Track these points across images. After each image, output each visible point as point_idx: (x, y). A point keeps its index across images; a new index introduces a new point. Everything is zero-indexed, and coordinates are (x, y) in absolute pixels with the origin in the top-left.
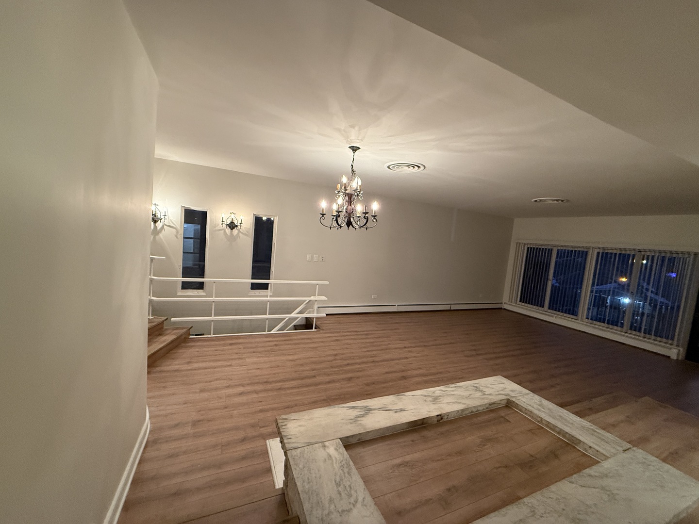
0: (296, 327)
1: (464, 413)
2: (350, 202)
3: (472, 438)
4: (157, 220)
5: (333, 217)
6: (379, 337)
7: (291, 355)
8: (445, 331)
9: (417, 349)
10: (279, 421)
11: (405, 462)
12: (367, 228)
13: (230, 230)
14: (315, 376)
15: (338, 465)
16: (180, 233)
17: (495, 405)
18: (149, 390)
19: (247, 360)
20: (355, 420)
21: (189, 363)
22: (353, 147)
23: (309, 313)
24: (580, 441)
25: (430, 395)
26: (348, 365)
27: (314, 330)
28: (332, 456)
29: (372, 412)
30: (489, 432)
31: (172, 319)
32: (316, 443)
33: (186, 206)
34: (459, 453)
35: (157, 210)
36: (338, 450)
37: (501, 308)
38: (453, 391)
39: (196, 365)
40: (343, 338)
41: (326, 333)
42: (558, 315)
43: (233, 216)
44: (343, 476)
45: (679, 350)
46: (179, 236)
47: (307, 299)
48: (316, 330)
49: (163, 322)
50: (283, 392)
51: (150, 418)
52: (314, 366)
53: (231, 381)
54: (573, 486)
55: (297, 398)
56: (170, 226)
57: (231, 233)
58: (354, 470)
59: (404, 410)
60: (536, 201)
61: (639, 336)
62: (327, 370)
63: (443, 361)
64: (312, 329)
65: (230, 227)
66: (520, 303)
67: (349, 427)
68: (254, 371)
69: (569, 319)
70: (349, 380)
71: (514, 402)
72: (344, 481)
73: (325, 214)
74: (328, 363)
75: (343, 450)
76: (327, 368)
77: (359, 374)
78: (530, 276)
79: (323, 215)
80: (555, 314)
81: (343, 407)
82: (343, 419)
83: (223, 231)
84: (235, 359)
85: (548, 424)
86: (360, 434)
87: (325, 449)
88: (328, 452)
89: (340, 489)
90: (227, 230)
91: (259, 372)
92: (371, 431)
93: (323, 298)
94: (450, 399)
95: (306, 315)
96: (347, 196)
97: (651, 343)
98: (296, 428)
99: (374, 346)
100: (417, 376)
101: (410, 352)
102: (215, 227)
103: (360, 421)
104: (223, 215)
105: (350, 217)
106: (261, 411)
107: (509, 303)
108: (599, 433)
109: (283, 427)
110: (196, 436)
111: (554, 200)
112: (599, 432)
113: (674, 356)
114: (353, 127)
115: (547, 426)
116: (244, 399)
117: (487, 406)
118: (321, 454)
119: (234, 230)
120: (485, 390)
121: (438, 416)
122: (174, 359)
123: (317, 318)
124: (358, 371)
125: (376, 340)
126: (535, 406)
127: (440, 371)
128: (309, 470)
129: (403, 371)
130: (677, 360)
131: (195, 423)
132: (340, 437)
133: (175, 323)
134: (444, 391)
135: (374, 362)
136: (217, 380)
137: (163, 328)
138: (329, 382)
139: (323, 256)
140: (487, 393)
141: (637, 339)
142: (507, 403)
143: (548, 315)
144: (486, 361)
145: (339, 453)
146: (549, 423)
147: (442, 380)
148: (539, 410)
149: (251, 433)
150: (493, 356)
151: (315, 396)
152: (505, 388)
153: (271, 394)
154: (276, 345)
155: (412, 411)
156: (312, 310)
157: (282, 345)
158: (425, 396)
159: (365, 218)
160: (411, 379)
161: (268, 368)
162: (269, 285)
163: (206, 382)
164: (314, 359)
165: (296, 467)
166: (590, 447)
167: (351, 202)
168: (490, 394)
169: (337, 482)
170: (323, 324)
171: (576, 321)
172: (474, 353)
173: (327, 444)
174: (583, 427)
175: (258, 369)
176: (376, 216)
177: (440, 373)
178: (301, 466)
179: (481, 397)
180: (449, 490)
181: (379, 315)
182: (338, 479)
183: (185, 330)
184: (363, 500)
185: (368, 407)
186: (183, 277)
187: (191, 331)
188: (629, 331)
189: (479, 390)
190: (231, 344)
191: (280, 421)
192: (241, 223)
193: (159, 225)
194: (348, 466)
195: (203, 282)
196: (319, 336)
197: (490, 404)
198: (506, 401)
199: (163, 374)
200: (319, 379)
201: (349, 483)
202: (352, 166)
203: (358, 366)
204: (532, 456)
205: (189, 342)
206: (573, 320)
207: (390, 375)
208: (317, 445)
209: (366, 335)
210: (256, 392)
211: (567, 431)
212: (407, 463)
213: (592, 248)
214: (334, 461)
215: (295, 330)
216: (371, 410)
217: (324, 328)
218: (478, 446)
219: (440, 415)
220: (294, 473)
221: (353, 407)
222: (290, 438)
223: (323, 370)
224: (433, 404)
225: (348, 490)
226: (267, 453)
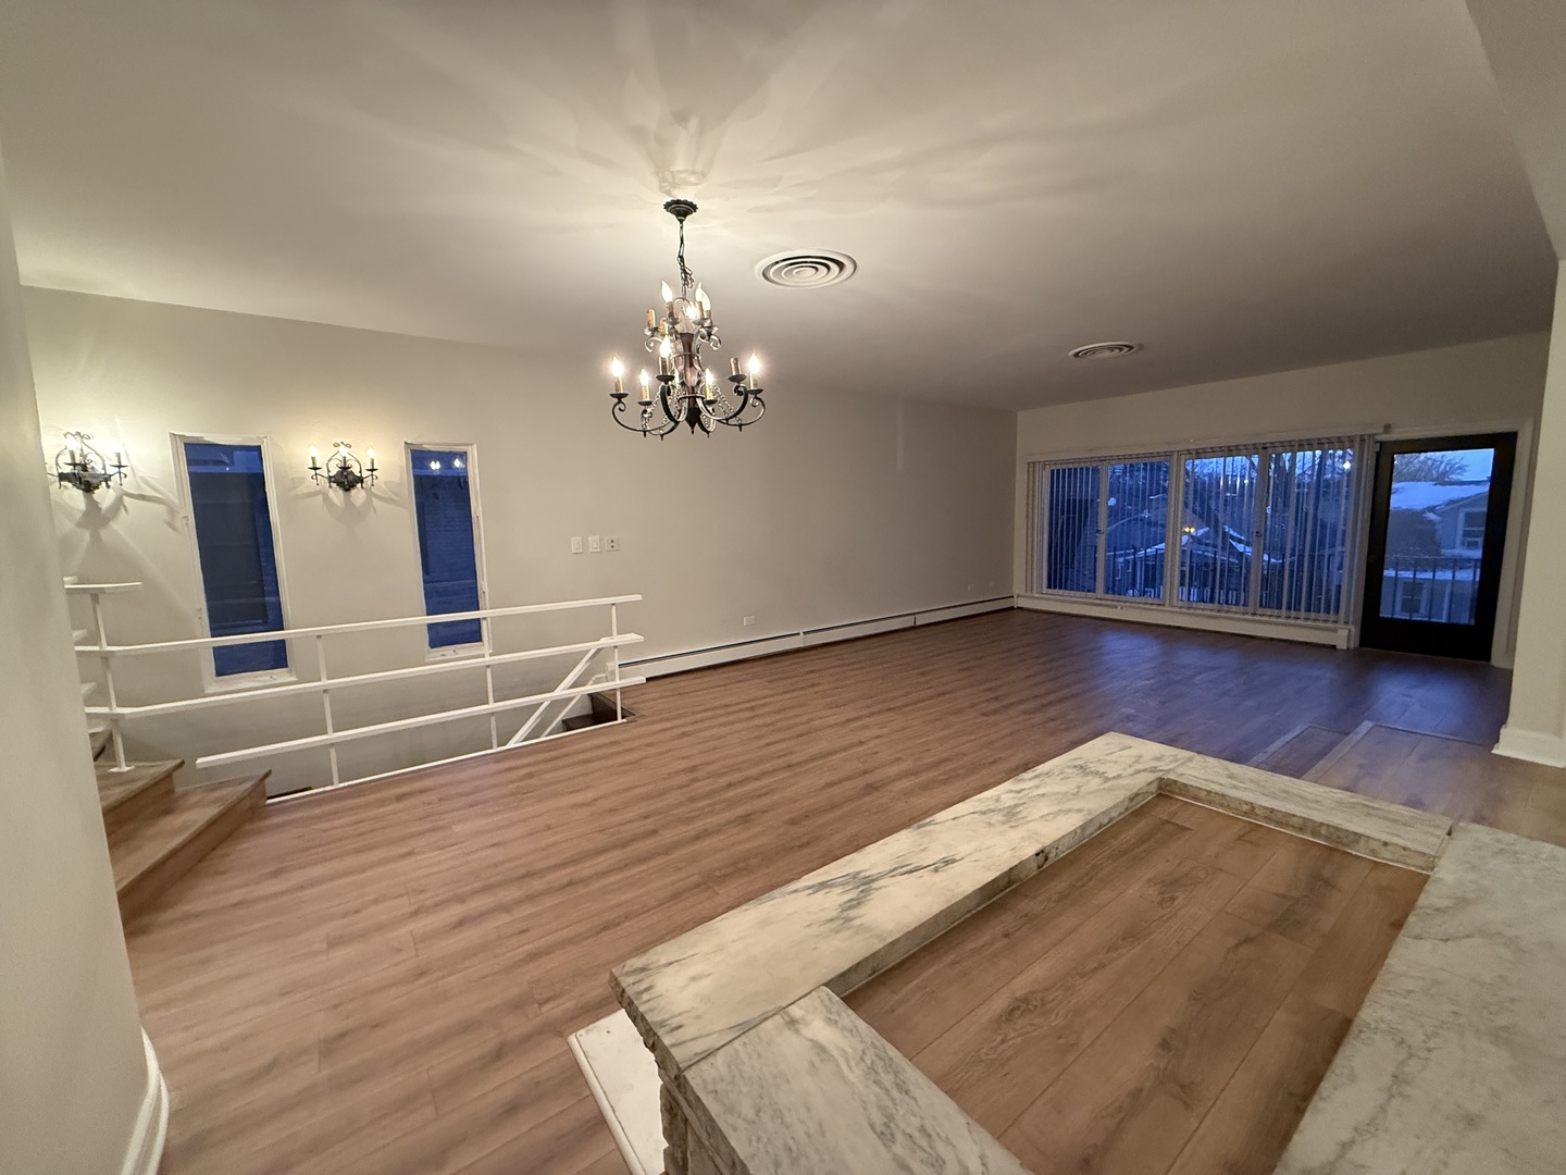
0: (568, 725)
1: (1088, 832)
2: (689, 356)
3: (1135, 891)
4: (94, 481)
5: (643, 408)
6: (784, 710)
7: (578, 791)
8: (920, 671)
9: (881, 718)
10: (625, 982)
11: (1017, 999)
12: (740, 426)
13: (341, 492)
14: (654, 832)
15: (857, 1071)
16: (182, 514)
17: (1140, 798)
18: (141, 987)
19: (456, 828)
20: (843, 918)
21: (277, 873)
22: (678, 202)
23: (598, 681)
24: (1358, 836)
25: (992, 807)
26: (730, 785)
27: (620, 721)
28: (830, 1047)
29: (874, 885)
30: (1159, 866)
31: (200, 761)
32: (766, 1019)
33: (187, 434)
34: (1131, 935)
35: (86, 450)
36: (836, 1022)
37: (1012, 608)
38: (1037, 787)
39: (298, 877)
40: (696, 727)
41: (653, 723)
42: (1125, 602)
43: (343, 451)
44: (889, 1103)
45: (1350, 631)
46: (179, 524)
47: (593, 646)
48: (625, 720)
49: (168, 776)
50: (582, 891)
51: (165, 1070)
52: (643, 808)
53: (422, 897)
54: (1426, 945)
55: (624, 898)
56: (142, 497)
57: (348, 502)
58: (912, 1074)
59: (954, 861)
60: (1076, 355)
61: (1278, 617)
62: (684, 809)
63: (941, 734)
64: (616, 719)
65: (339, 484)
66: (1050, 591)
67: (836, 942)
68: (483, 854)
69: (1147, 606)
70: (746, 822)
71: (1175, 782)
72: (898, 1119)
73: (625, 395)
74: (679, 791)
75: (849, 1017)
76: (680, 805)
77: (767, 800)
78: (1063, 526)
79: (620, 397)
80: (1118, 601)
81: (796, 891)
82: (809, 926)
83: (320, 497)
84: (423, 833)
85: (1271, 814)
86: (874, 955)
87: (797, 1031)
88: (810, 1036)
89: (898, 1149)
90: (331, 493)
91: (498, 854)
92: (898, 940)
93: (632, 637)
94: (1043, 808)
95: (591, 688)
96: (679, 341)
97: (1283, 625)
98: (684, 987)
99: (779, 730)
100: (899, 777)
101: (864, 727)
102: (295, 488)
103: (859, 917)
104: (313, 451)
105: (695, 398)
106: (534, 956)
107: (1029, 594)
108: (1377, 809)
109: (645, 997)
110: (340, 1084)
111: (1111, 348)
112: (1376, 805)
113: (1342, 645)
114: (681, 118)
115: (1268, 819)
116: (472, 935)
117: (1126, 803)
118: (790, 1049)
119: (353, 492)
120: (1101, 771)
121: (1037, 855)
122: (224, 873)
123: (624, 690)
124: (760, 796)
125: (778, 717)
126: (1223, 781)
127: (945, 755)
128: (778, 1115)
129: (865, 773)
130: (1348, 649)
131: (330, 1046)
132: (825, 981)
133: (208, 771)
134: (1019, 792)
135: (789, 766)
136: (376, 901)
137: (171, 791)
138: (697, 838)
139: (613, 538)
140: (1110, 776)
141: (1276, 624)
142: (1160, 788)
143: (1106, 606)
144: (1027, 717)
145: (844, 1029)
146: (1272, 811)
147: (958, 776)
148: (1236, 787)
149: (516, 1027)
150: (1032, 704)
151: (669, 880)
152: (1140, 757)
153: (548, 902)
154: (530, 776)
155: (974, 857)
156: (603, 675)
157: (546, 772)
158: (984, 813)
159: (740, 393)
160: (889, 787)
161: (522, 837)
162: (484, 624)
163: (345, 915)
164: (642, 790)
165: (730, 1119)
166: (1385, 844)
167: (691, 357)
168: (1119, 776)
169: (878, 1129)
170: (639, 703)
171: (1161, 608)
172: (996, 705)
173: (795, 1011)
174: (1340, 803)
175: (494, 845)
176: (760, 391)
177: (946, 760)
178: (748, 1111)
179: (1102, 787)
180: (1165, 1045)
181: (763, 662)
182: (878, 1119)
183: (248, 785)
184: (984, 1164)
185: (862, 875)
186: (213, 636)
187: (271, 786)
188: (1260, 611)
189: (1092, 773)
190: (399, 798)
191: (631, 980)
192: (372, 470)
193: (105, 496)
194: (890, 1065)
195: (283, 641)
196: (635, 732)
197: (1131, 799)
198: (1155, 785)
199: (194, 925)
200: (668, 836)
201: (916, 1122)
202: (681, 257)
203: (757, 784)
204: (1283, 896)
205: (266, 817)
206: (1154, 607)
207: (837, 790)
208: (768, 1024)
209: (752, 708)
210: (505, 908)
211: (1321, 821)
212: (1026, 1000)
213: (1176, 455)
214: (841, 1061)
215: (568, 730)
216: (870, 880)
217: (644, 713)
218: (1161, 904)
219: (1042, 852)
220: (733, 1144)
221: (823, 886)
222: (679, 1027)
223: (673, 812)
224: (1012, 827)
225: (924, 1143)
226: (580, 1072)
